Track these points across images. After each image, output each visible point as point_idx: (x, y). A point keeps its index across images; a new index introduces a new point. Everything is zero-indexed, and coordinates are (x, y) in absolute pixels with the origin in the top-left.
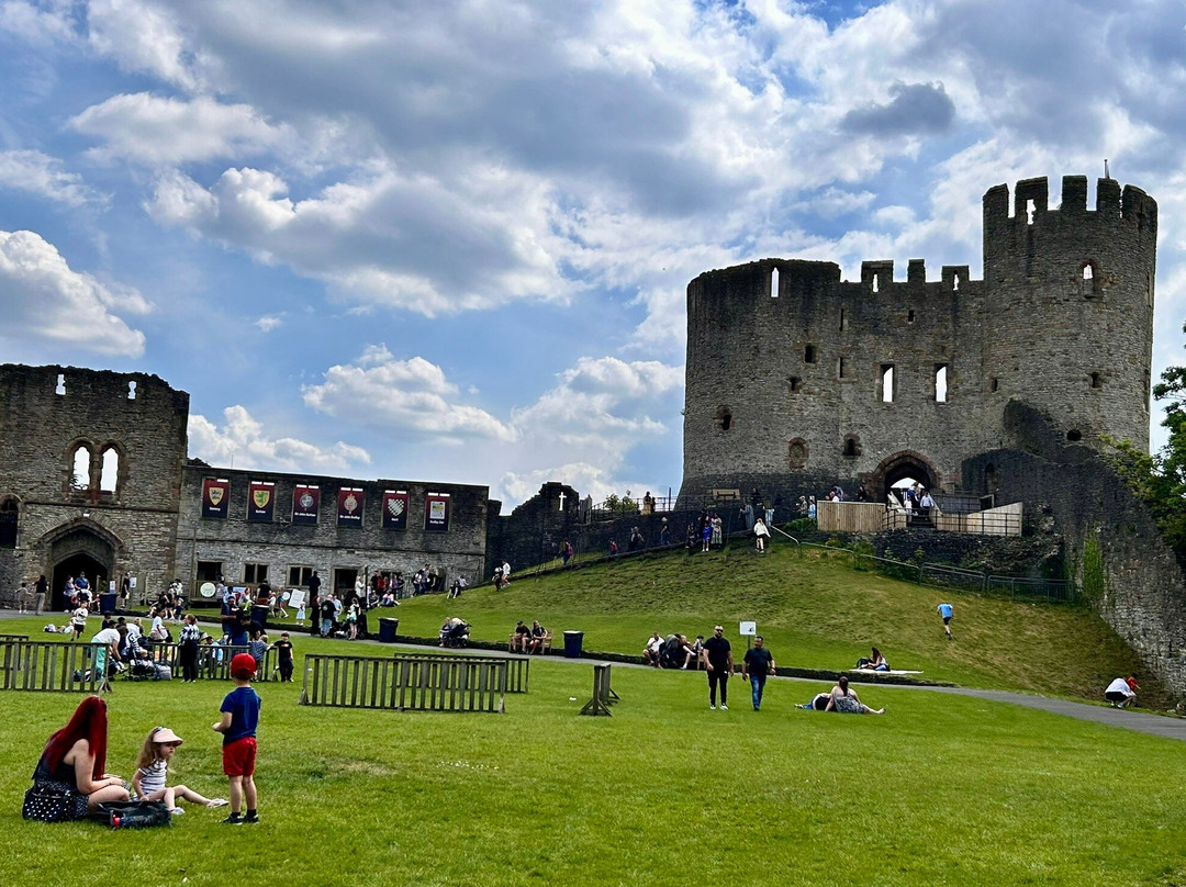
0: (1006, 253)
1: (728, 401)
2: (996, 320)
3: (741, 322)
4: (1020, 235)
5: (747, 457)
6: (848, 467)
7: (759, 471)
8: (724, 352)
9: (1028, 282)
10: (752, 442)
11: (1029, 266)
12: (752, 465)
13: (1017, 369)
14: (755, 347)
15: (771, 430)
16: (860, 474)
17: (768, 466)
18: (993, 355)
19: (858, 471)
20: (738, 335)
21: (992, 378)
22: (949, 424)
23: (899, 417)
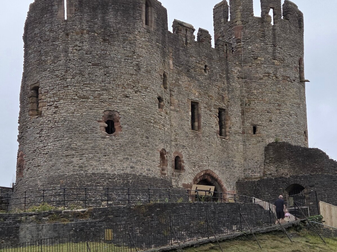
0: (259, 41)
1: (114, 107)
2: (254, 85)
3: (124, 40)
4: (268, 30)
5: (134, 160)
6: (177, 178)
7: (144, 174)
8: (108, 63)
9: (273, 63)
10: (138, 147)
11: (274, 52)
12: (138, 167)
13: (271, 121)
14: (137, 65)
15: (150, 139)
16: (184, 185)
17: (149, 170)
18: (253, 109)
19: (183, 182)
20: (121, 50)
21: (252, 124)
22: (228, 153)
23: (204, 144)
